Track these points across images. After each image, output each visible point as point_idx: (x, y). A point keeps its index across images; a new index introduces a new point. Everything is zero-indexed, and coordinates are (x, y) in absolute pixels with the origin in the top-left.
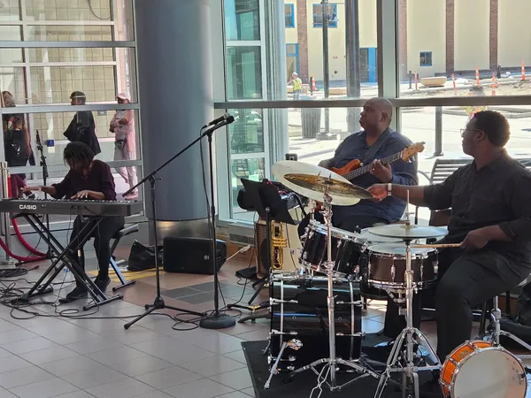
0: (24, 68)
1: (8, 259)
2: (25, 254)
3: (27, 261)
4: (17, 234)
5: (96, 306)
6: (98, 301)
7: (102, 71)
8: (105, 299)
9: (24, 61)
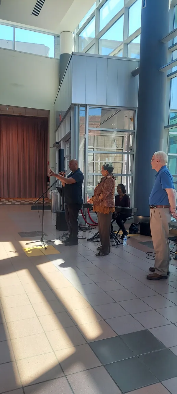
0: (94, 162)
1: (86, 224)
2: (91, 223)
3: (92, 225)
4: (89, 216)
5: (117, 245)
6: (118, 243)
7: (117, 165)
8: (120, 242)
9: (94, 160)
